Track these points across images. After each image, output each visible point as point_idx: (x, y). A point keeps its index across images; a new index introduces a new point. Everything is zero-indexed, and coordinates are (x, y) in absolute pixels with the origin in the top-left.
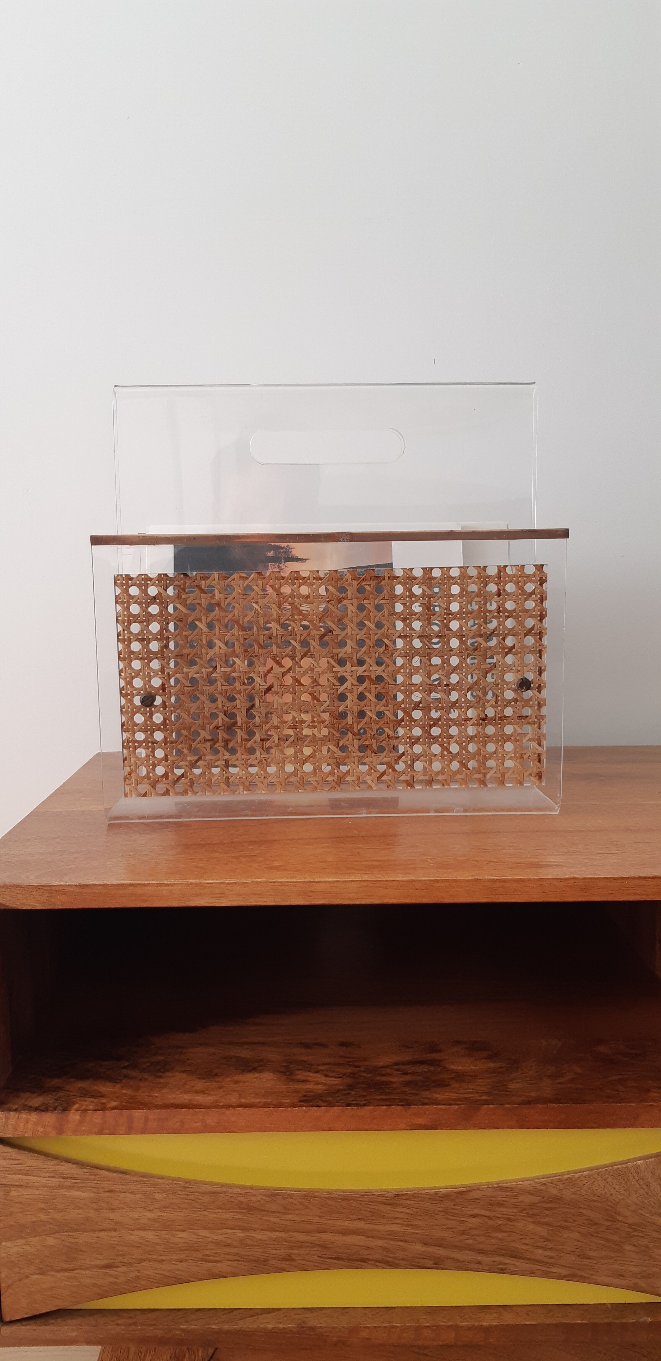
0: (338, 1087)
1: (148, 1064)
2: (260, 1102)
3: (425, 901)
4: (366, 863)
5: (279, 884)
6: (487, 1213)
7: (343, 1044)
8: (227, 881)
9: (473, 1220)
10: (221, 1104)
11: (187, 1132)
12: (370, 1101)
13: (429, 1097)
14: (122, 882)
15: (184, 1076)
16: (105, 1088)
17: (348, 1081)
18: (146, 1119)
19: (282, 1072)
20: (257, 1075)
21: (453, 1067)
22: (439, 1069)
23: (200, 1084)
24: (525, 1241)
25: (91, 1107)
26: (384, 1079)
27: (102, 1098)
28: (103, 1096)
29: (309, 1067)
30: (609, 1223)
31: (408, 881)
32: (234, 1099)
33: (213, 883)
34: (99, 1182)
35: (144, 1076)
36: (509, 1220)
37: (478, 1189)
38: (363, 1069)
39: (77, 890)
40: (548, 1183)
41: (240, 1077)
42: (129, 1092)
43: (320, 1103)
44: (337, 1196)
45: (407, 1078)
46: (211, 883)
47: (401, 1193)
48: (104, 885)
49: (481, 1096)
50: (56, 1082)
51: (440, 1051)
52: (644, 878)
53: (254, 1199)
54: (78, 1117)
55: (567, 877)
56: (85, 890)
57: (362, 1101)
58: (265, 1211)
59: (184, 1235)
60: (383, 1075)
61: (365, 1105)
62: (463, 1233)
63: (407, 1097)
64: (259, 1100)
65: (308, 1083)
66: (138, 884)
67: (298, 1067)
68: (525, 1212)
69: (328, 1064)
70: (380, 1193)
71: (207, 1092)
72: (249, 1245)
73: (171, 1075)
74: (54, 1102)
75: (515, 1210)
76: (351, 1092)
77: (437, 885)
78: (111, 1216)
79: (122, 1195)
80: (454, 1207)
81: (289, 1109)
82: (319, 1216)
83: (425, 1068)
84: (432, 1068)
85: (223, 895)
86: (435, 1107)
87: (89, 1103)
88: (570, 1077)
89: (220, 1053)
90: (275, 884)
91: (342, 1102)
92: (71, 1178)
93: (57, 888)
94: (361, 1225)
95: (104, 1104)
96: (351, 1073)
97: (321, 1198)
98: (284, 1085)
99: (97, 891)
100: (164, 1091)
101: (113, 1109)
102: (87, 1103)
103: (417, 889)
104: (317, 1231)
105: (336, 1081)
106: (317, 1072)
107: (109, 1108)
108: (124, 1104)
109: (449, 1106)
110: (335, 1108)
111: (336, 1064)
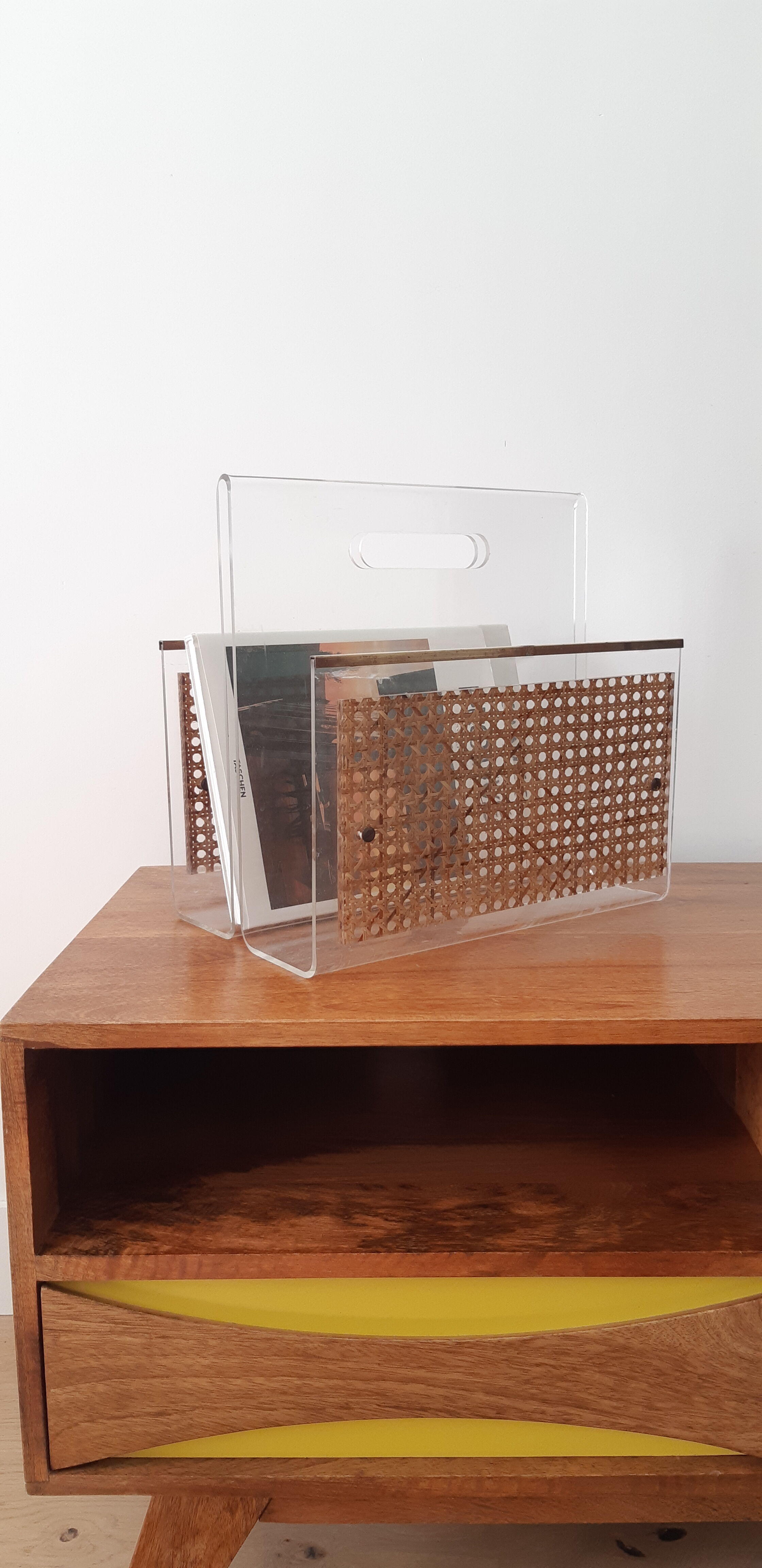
0: (398, 1232)
1: (200, 1206)
2: (318, 1247)
4: (427, 1002)
5: (338, 1025)
6: (553, 1362)
7: (403, 1186)
8: (284, 1021)
9: (538, 1369)
10: (277, 1249)
11: (243, 1277)
12: (432, 1247)
13: (492, 1243)
14: (176, 1022)
15: (238, 1218)
16: (158, 1231)
17: (409, 1225)
18: (200, 1265)
19: (340, 1216)
20: (314, 1218)
21: (518, 1212)
22: (503, 1213)
23: (255, 1228)
24: (592, 1391)
25: (143, 1251)
26: (446, 1223)
27: (155, 1242)
28: (155, 1240)
29: (367, 1210)
30: (678, 1374)
31: (472, 1023)
32: (290, 1244)
33: (270, 1023)
34: (150, 1327)
35: (197, 1219)
36: (574, 1369)
37: (543, 1338)
38: (424, 1213)
39: (129, 1029)
40: (615, 1333)
41: (297, 1221)
42: (182, 1235)
43: (380, 1249)
44: (397, 1344)
45: (469, 1223)
46: (268, 1024)
47: (464, 1341)
48: (157, 1025)
49: (546, 1243)
50: (105, 1224)
51: (504, 1194)
52: (717, 1021)
53: (311, 1345)
54: (130, 1262)
55: (637, 1019)
56: (138, 1030)
57: (422, 1247)
58: (321, 1358)
59: (239, 1382)
60: (445, 1220)
61: (426, 1251)
62: (527, 1382)
63: (470, 1243)
64: (316, 1245)
65: (367, 1227)
66: (193, 1024)
67: (357, 1210)
68: (590, 1361)
69: (387, 1207)
70: (440, 1341)
71: (262, 1236)
72: (306, 1393)
73: (225, 1217)
74: (105, 1246)
75: (581, 1360)
76: (411, 1237)
77: (501, 1027)
78: (164, 1362)
79: (175, 1341)
80: (518, 1356)
81: (348, 1254)
82: (379, 1364)
83: (489, 1213)
84: (496, 1213)
85: (280, 1036)
86: (499, 1253)
87: (141, 1247)
88: (639, 1223)
89: (274, 1195)
90: (334, 1024)
91: (402, 1247)
92: (123, 1324)
93: (108, 1028)
94: (421, 1373)
95: (156, 1248)
96: (412, 1217)
97: (380, 1345)
98: (342, 1229)
99: (150, 1031)
100: (218, 1234)
101: (166, 1253)
102: (138, 1247)
103: (481, 1031)
104: (376, 1380)
105: (397, 1226)
106: (376, 1215)
107: (162, 1252)
108: (177, 1248)
109: (513, 1253)
110: (395, 1253)
111: (396, 1208)
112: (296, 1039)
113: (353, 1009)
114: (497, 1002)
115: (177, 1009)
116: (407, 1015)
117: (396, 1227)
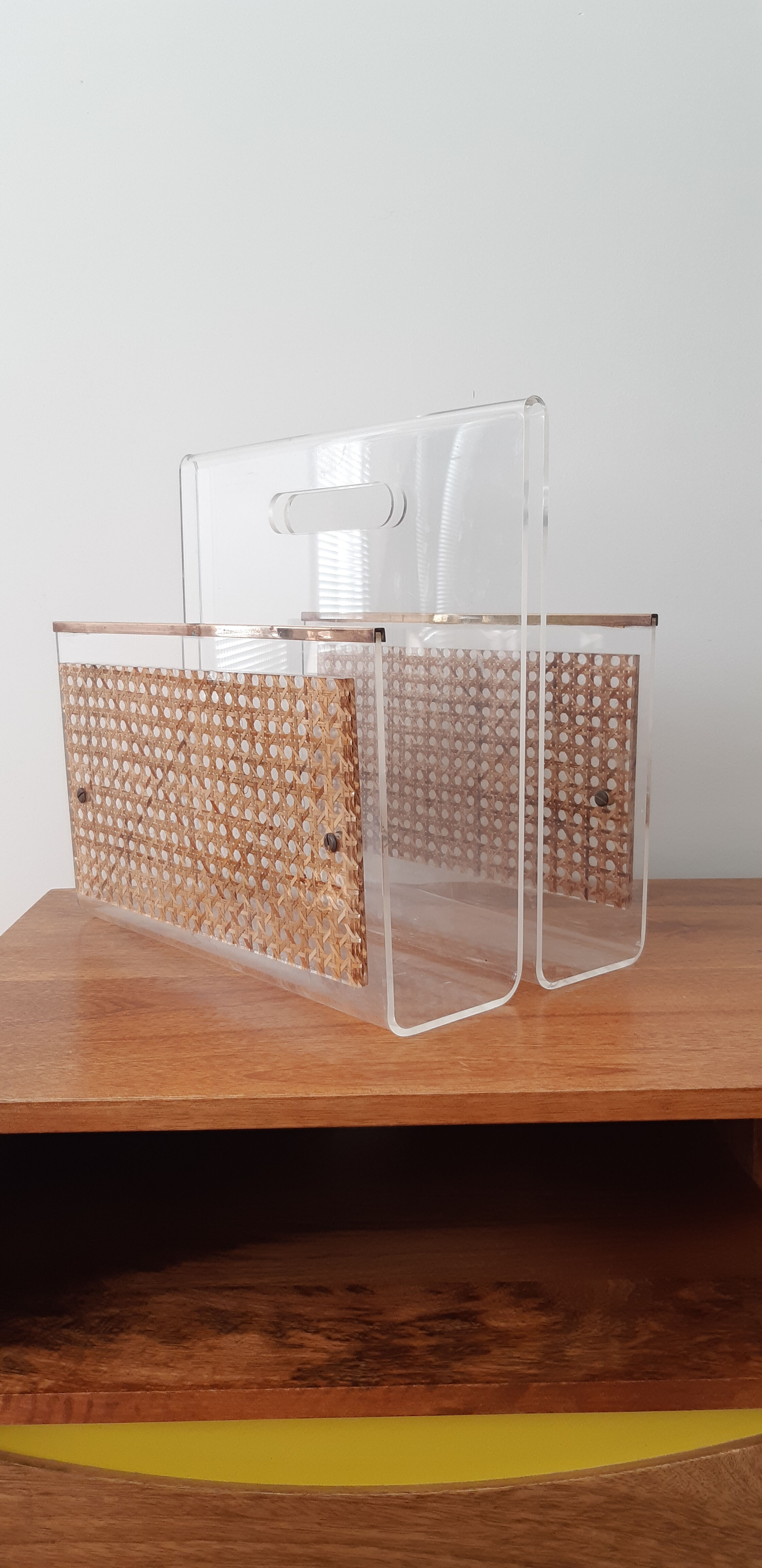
0: (345, 1356)
1: (97, 1321)
2: (239, 1380)
3: (455, 1121)
5: (262, 1101)
6: (538, 1518)
7: (353, 1289)
8: (191, 1097)
9: (520, 1526)
10: (189, 1383)
11: (144, 1419)
12: (385, 1377)
13: (462, 1370)
14: (52, 1100)
15: (142, 1338)
16: (39, 1358)
17: (358, 1345)
18: (90, 1404)
19: (272, 1333)
20: (238, 1337)
21: (494, 1323)
22: (476, 1326)
23: (163, 1352)
24: (585, 1551)
25: (18, 1388)
26: (403, 1342)
27: (34, 1374)
28: (35, 1371)
29: (306, 1324)
30: (694, 1528)
31: (433, 1096)
32: (205, 1376)
33: (174, 1101)
34: (29, 1482)
35: (91, 1340)
36: (566, 1525)
37: (526, 1488)
38: (377, 1328)
40: (616, 1480)
41: (216, 1341)
42: (69, 1364)
43: (320, 1381)
44: (341, 1499)
45: (433, 1341)
46: (170, 1101)
47: (426, 1494)
49: (529, 1369)
51: (476, 1298)
52: (744, 1090)
53: (232, 1502)
55: (643, 1089)
57: (373, 1378)
58: (247, 1517)
59: (142, 1547)
60: (403, 1337)
61: (377, 1384)
62: (506, 1541)
63: (432, 1371)
64: (238, 1377)
65: (304, 1349)
66: (74, 1103)
67: (293, 1325)
68: (585, 1515)
69: (331, 1320)
70: (397, 1494)
71: (171, 1365)
72: (229, 1560)
73: (126, 1337)
75: (574, 1514)
76: (359, 1363)
77: (471, 1101)
78: (48, 1524)
79: (62, 1498)
80: (495, 1511)
81: (278, 1390)
82: (320, 1524)
83: (458, 1325)
84: (467, 1326)
85: (186, 1117)
86: (469, 1385)
87: (15, 1383)
88: (645, 1338)
89: (191, 1303)
90: (256, 1101)
91: (347, 1378)
94: (374, 1533)
95: (34, 1383)
96: (361, 1334)
97: (321, 1500)
98: (273, 1353)
99: (19, 1112)
100: (116, 1362)
101: (47, 1390)
102: (13, 1382)
103: (445, 1106)
104: (316, 1542)
105: (342, 1346)
106: (317, 1332)
107: (41, 1389)
108: (61, 1383)
109: (488, 1385)
110: (339, 1388)
111: (342, 1320)
112: (207, 1121)
113: (282, 1079)
114: (466, 1067)
115: (57, 1081)
116: (350, 1087)
117: (341, 1348)
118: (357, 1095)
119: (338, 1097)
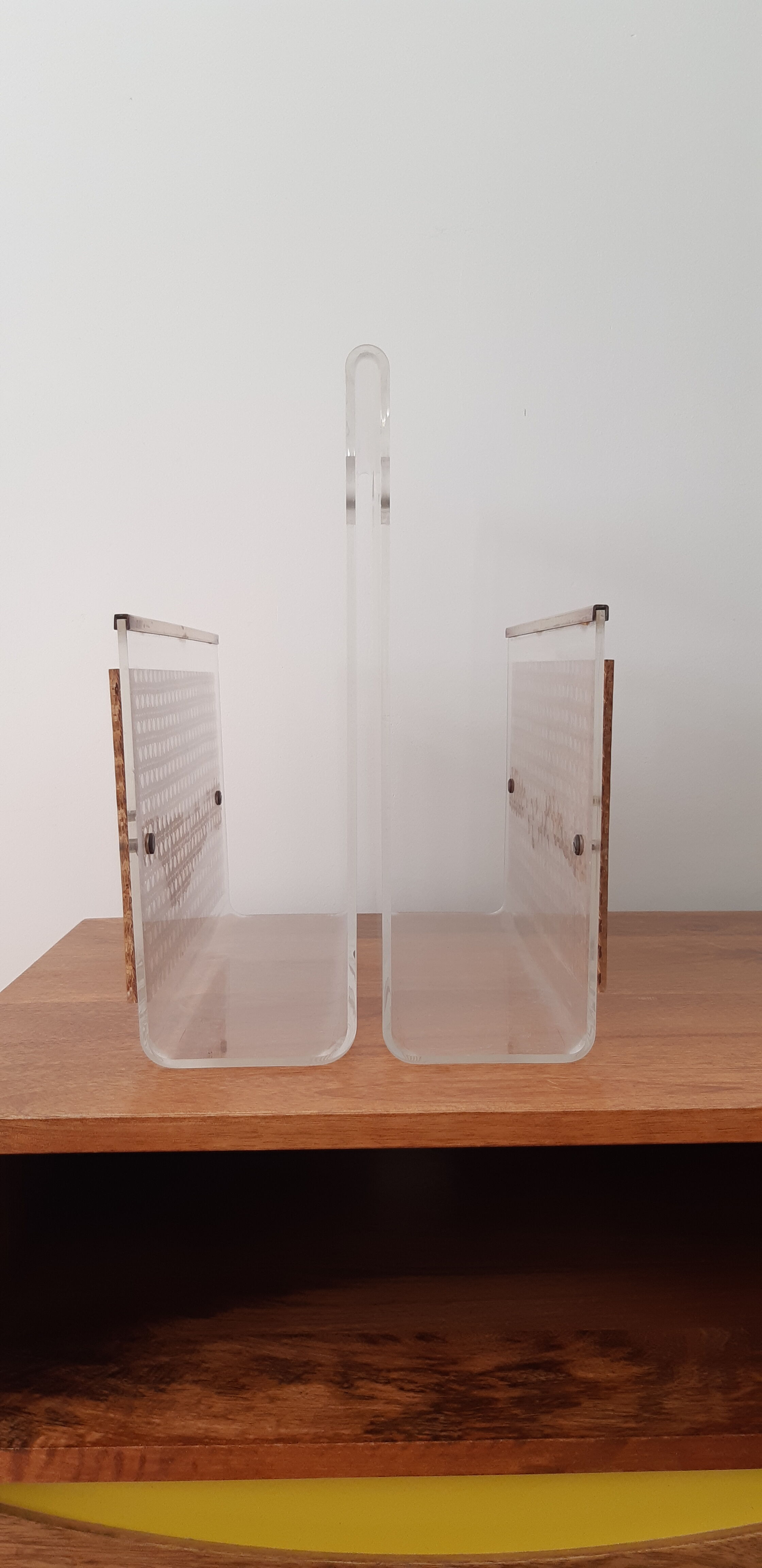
0: (421, 1408)
1: (146, 1370)
2: (306, 1434)
3: (548, 1142)
4: (459, 1085)
5: (337, 1118)
7: (422, 1337)
8: (260, 1113)
10: (251, 1437)
11: (202, 1477)
12: (467, 1431)
13: (551, 1423)
14: (109, 1115)
15: (197, 1389)
16: (84, 1409)
17: (434, 1397)
18: (143, 1460)
19: (338, 1383)
20: (302, 1388)
21: (581, 1374)
22: (561, 1377)
23: (220, 1404)
25: (63, 1441)
26: (483, 1393)
27: (80, 1427)
28: (80, 1423)
29: (375, 1374)
31: (525, 1114)
32: (269, 1429)
33: (241, 1117)
34: (74, 1549)
35: (141, 1390)
37: (624, 1556)
38: (453, 1378)
39: (43, 1126)
40: (723, 1548)
41: (278, 1392)
42: (118, 1416)
43: (395, 1435)
45: (517, 1393)
46: (237, 1117)
47: (512, 1562)
48: (82, 1120)
49: (626, 1422)
50: (14, 1398)
51: (559, 1347)
54: (44, 1457)
55: (754, 1106)
56: (55, 1127)
57: (455, 1431)
60: (482, 1388)
61: (460, 1438)
63: (520, 1425)
64: (305, 1431)
65: (375, 1401)
66: (133, 1119)
67: (361, 1375)
69: (402, 1369)
71: (230, 1417)
73: (179, 1387)
74: (10, 1433)
76: (438, 1416)
77: (565, 1119)
79: (109, 1567)
81: (351, 1444)
83: (542, 1376)
84: (552, 1376)
85: (255, 1135)
86: (561, 1440)
87: (59, 1436)
88: (748, 1389)
89: (248, 1352)
90: (330, 1118)
91: (427, 1432)
92: (34, 1543)
93: (13, 1125)
95: (81, 1436)
96: (437, 1384)
98: (341, 1405)
99: (73, 1129)
100: (169, 1414)
101: (95, 1444)
102: (56, 1434)
103: (536, 1126)
105: (417, 1398)
106: (388, 1382)
107: (89, 1442)
108: (110, 1436)
109: (582, 1440)
110: (418, 1443)
111: (414, 1370)
112: (277, 1140)
113: (357, 1096)
114: (555, 1085)
115: (112, 1098)
116: (432, 1104)
117: (416, 1400)
118: (441, 1112)
119: (421, 1115)
